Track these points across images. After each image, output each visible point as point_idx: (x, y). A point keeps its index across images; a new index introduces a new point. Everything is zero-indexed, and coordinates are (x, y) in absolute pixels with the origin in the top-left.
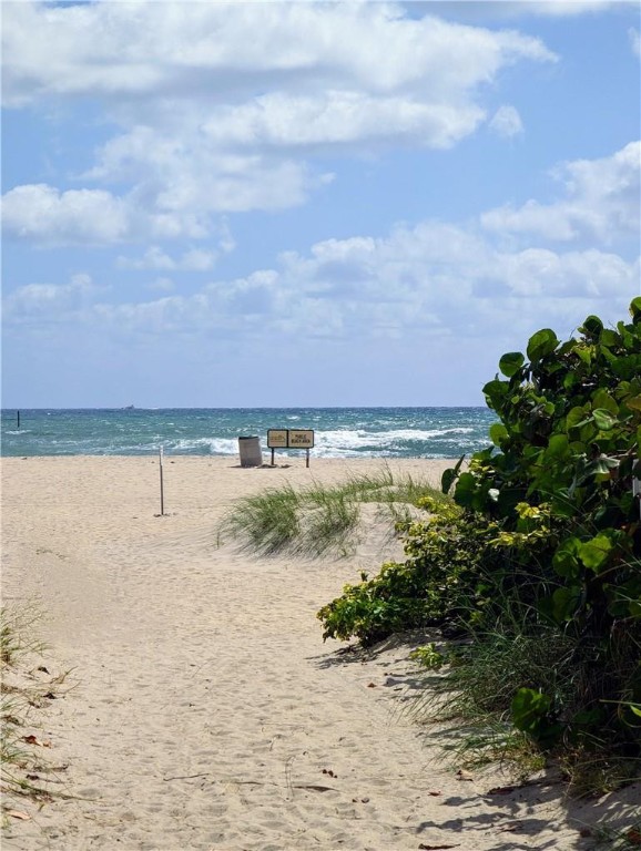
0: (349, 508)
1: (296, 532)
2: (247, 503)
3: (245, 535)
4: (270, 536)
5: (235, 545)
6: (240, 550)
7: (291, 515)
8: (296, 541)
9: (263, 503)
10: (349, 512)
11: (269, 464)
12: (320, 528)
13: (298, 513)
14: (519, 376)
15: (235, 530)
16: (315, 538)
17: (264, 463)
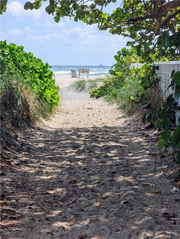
0: (96, 83)
1: (85, 88)
2: (75, 82)
3: (75, 88)
4: (80, 88)
5: (73, 90)
6: (73, 91)
7: (84, 84)
8: (85, 90)
9: (78, 82)
10: (96, 84)
11: (78, 77)
12: (90, 87)
13: (86, 84)
14: (120, 55)
15: (72, 87)
16: (89, 89)
17: (77, 77)
